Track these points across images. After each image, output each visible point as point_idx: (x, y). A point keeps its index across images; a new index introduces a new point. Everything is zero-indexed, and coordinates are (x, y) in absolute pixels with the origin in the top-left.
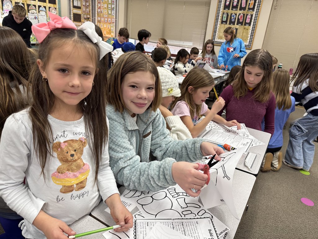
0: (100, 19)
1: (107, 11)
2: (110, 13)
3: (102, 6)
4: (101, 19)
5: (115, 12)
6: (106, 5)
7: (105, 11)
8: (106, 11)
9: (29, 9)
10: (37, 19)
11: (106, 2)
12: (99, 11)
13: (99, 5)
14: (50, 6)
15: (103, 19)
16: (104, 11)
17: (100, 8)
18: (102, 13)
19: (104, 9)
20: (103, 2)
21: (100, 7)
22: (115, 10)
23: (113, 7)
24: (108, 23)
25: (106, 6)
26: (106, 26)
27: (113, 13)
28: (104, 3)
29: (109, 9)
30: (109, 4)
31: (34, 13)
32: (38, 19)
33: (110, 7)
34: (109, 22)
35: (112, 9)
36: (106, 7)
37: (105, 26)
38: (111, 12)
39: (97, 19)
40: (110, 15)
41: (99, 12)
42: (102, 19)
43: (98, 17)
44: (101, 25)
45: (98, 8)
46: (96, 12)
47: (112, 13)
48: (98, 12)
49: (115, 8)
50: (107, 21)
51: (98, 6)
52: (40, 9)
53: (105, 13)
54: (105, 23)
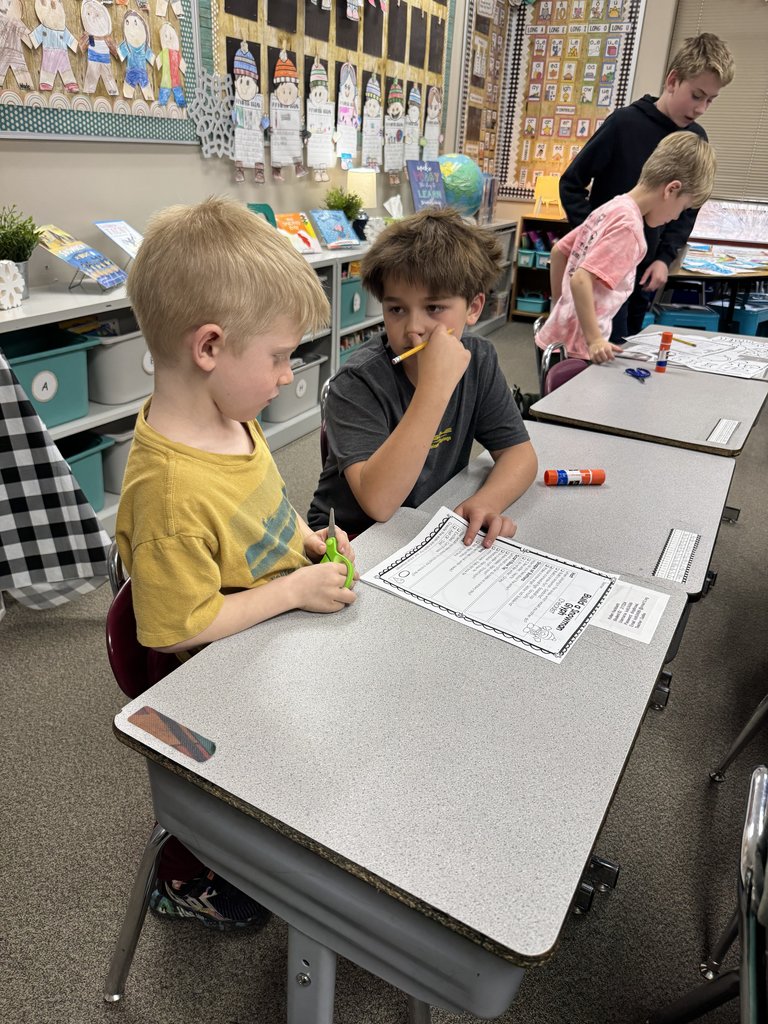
0: (533, 125)
1: (576, 90)
2: (589, 96)
3: (550, 69)
4: (539, 125)
5: (616, 92)
6: (574, 65)
7: (563, 93)
8: (569, 92)
9: (390, 97)
10: (402, 141)
11: (573, 54)
12: (532, 92)
13: (538, 68)
14: (431, 84)
15: (550, 125)
16: (558, 91)
17: (539, 79)
18: (546, 98)
19: (558, 81)
20: (559, 54)
21: (539, 73)
22: (616, 82)
23: (605, 72)
24: (574, 139)
25: (572, 71)
26: (561, 152)
27: (606, 98)
28: (562, 60)
29: (587, 83)
30: (591, 60)
31: (398, 115)
32: (404, 141)
33: (590, 75)
34: (579, 134)
35: (606, 81)
36: (573, 74)
37: (555, 152)
38: (596, 92)
39: (523, 125)
40: (587, 106)
41: (533, 96)
42: (544, 126)
43: (523, 118)
44: (538, 150)
45: (532, 81)
46: (520, 98)
47: (602, 96)
48: (526, 95)
49: (617, 76)
50: (572, 130)
51: (529, 70)
52: (411, 99)
53: (562, 100)
54: (556, 141)
